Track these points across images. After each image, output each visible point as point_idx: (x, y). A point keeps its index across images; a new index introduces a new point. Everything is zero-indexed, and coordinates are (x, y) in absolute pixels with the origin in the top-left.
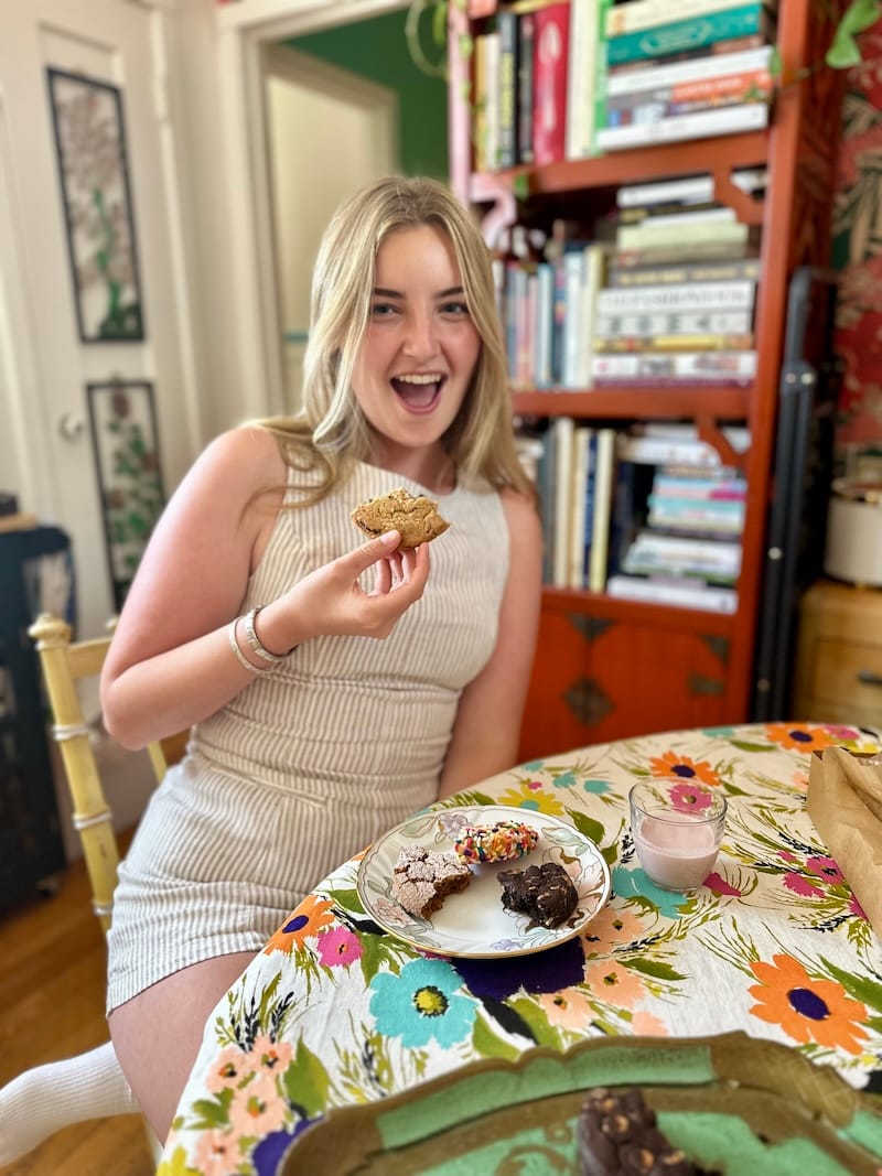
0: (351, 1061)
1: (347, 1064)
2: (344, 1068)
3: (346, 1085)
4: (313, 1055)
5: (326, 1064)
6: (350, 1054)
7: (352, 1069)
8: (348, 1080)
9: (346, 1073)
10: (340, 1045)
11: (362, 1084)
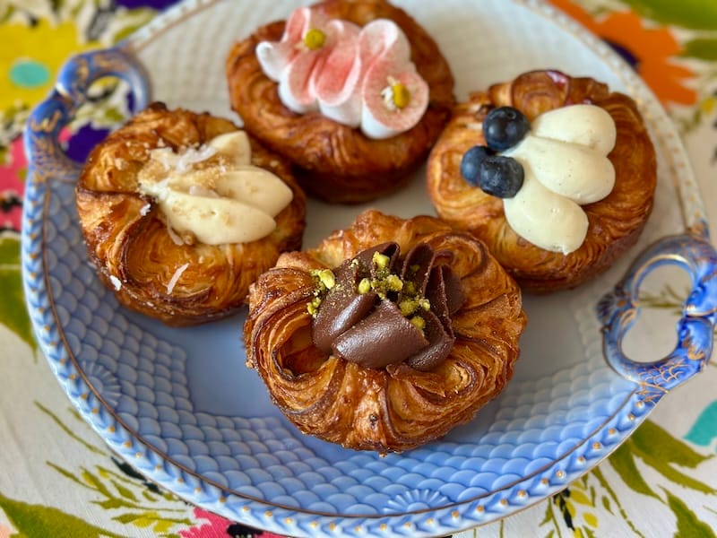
0: (105, 481)
1: (101, 489)
2: (104, 499)
3: (125, 519)
4: (38, 508)
5: (69, 509)
6: (95, 472)
7: (117, 494)
8: (122, 511)
9: (112, 503)
10: (70, 470)
11: (145, 503)
